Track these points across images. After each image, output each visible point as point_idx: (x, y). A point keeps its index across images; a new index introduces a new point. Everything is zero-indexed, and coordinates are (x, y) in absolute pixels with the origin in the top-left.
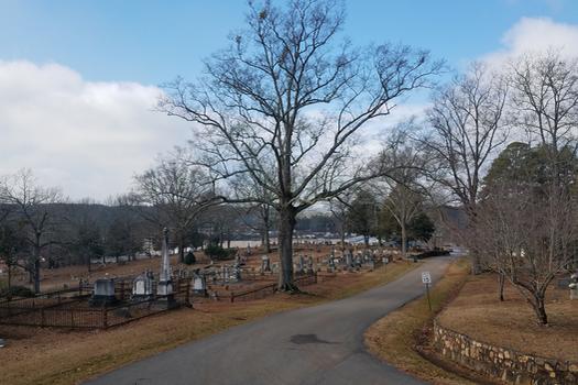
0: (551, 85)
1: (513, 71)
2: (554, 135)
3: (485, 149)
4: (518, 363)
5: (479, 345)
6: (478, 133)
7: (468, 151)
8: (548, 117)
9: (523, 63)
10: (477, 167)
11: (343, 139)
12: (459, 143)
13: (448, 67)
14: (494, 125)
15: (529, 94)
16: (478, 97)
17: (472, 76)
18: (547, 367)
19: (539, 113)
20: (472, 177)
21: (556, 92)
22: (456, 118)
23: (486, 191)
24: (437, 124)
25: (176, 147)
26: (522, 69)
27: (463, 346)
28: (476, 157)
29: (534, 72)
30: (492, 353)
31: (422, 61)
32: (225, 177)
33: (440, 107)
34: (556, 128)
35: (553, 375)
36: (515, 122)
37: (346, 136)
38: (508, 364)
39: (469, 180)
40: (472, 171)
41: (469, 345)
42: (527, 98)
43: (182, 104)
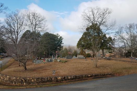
0: (34, 18)
1: (26, 13)
2: (35, 29)
3: (20, 31)
4: (17, 79)
5: (8, 77)
6: (18, 27)
7: (15, 31)
8: (34, 25)
9: (28, 12)
10: (18, 35)
12: (13, 29)
13: (9, 9)
14: (22, 25)
15: (30, 19)
16: (18, 18)
17: (16, 13)
18: (23, 79)
19: (32, 24)
20: (16, 37)
21: (35, 20)
22: (12, 22)
23: (20, 41)
24: (7, 23)
26: (28, 13)
27: (5, 78)
28: (17, 33)
29: (31, 14)
30: (11, 78)
31: (2, 6)
33: (8, 19)
34: (35, 28)
35: (24, 81)
36: (26, 25)
38: (15, 80)
39: (16, 38)
40: (16, 36)
41: (6, 77)
42: (29, 20)
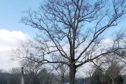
11: (97, 36)
25: (29, 40)
32: (48, 53)
37: (99, 34)
43: (31, 21)
